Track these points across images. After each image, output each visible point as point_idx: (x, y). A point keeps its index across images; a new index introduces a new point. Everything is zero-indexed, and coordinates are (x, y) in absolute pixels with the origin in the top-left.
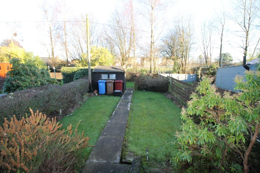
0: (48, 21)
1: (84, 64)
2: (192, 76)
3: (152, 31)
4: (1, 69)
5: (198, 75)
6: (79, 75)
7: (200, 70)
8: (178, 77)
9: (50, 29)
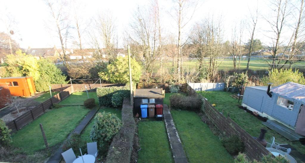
0: (54, 18)
1: (111, 76)
2: (220, 85)
3: (179, 32)
4: (19, 84)
5: (225, 84)
6: (118, 98)
7: (228, 80)
8: (207, 86)
9: (59, 28)
